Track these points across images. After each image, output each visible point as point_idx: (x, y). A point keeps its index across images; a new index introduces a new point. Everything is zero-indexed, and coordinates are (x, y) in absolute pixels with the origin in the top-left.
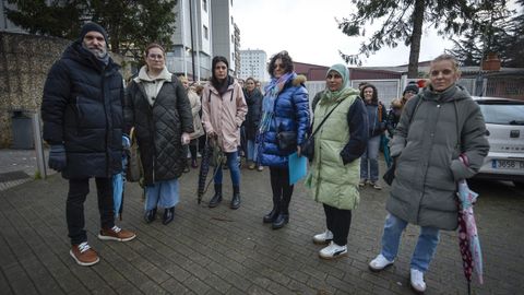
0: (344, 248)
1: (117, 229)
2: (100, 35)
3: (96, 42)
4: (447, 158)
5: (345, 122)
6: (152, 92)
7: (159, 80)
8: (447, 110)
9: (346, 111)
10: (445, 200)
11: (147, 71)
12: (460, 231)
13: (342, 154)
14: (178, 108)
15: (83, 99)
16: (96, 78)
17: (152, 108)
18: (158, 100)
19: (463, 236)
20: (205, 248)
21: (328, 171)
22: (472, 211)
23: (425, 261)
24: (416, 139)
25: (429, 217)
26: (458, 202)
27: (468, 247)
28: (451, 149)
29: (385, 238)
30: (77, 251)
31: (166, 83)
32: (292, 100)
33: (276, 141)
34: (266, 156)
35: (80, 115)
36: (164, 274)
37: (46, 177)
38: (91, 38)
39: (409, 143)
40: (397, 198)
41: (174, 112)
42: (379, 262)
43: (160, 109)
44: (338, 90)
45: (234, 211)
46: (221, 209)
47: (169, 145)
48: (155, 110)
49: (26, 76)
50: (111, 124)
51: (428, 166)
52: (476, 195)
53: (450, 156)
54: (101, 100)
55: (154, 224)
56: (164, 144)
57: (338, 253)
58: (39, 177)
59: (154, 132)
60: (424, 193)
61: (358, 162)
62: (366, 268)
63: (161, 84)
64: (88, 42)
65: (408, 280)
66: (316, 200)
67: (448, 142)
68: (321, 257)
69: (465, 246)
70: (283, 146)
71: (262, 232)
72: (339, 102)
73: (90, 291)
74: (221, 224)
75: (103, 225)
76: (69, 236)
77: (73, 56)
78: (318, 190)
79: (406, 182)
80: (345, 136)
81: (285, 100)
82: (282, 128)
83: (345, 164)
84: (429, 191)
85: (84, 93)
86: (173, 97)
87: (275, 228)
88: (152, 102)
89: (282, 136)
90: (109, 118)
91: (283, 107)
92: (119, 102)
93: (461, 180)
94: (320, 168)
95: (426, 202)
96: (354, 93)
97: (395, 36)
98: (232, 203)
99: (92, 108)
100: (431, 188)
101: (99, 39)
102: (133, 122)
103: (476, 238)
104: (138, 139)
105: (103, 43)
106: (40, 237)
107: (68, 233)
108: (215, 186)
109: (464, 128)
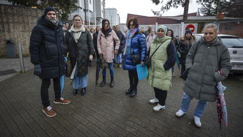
0: (164, 107)
1: (62, 99)
2: (54, 12)
3: (53, 16)
4: (213, 71)
5: (165, 52)
6: (77, 36)
7: (79, 31)
8: (213, 50)
9: (166, 47)
10: (211, 89)
11: (74, 27)
12: (218, 103)
13: (164, 66)
14: (88, 43)
15: (48, 43)
16: (53, 33)
17: (77, 44)
18: (79, 40)
19: (219, 105)
20: (102, 107)
21: (157, 73)
22: (223, 95)
23: (201, 113)
24: (198, 62)
25: (204, 96)
26: (217, 91)
27: (221, 110)
28: (215, 68)
29: (183, 102)
30: (46, 110)
31: (83, 32)
32: (138, 40)
33: (131, 59)
34: (127, 66)
35: (47, 51)
36: (86, 121)
37: (25, 72)
38: (50, 14)
39: (195, 63)
40: (189, 87)
41: (86, 46)
42: (180, 113)
43: (80, 44)
44: (162, 37)
45: (112, 88)
46: (106, 87)
47: (84, 60)
48: (78, 45)
49: (12, 24)
50: (60, 53)
51: (204, 75)
52: (226, 88)
53: (214, 71)
54: (55, 42)
55: (77, 95)
56: (82, 60)
57: (161, 109)
58: (21, 72)
59: (77, 54)
60: (202, 86)
61: (171, 69)
62: (174, 116)
63: (81, 33)
64: (49, 16)
65: (193, 121)
66: (152, 86)
67: (214, 64)
68: (154, 111)
69: (220, 109)
70: (134, 61)
71: (126, 98)
72: (162, 43)
73: (55, 129)
74: (108, 95)
75: (56, 97)
76: (42, 103)
77: (42, 23)
78: (152, 81)
79: (194, 81)
80: (165, 58)
81: (135, 40)
82: (134, 53)
83: (166, 70)
84: (205, 85)
85: (48, 40)
86: (86, 39)
87: (131, 97)
88: (77, 41)
89: (134, 57)
90: (60, 51)
91: (135, 44)
92: (63, 42)
93: (219, 81)
94: (153, 72)
95: (203, 90)
96: (169, 39)
97: (177, 3)
98: (111, 85)
99: (52, 46)
100: (205, 84)
101: (54, 14)
102: (68, 50)
103: (225, 107)
104: (70, 58)
105: (55, 16)
106: (28, 103)
107: (42, 102)
108: (103, 77)
109: (221, 58)
